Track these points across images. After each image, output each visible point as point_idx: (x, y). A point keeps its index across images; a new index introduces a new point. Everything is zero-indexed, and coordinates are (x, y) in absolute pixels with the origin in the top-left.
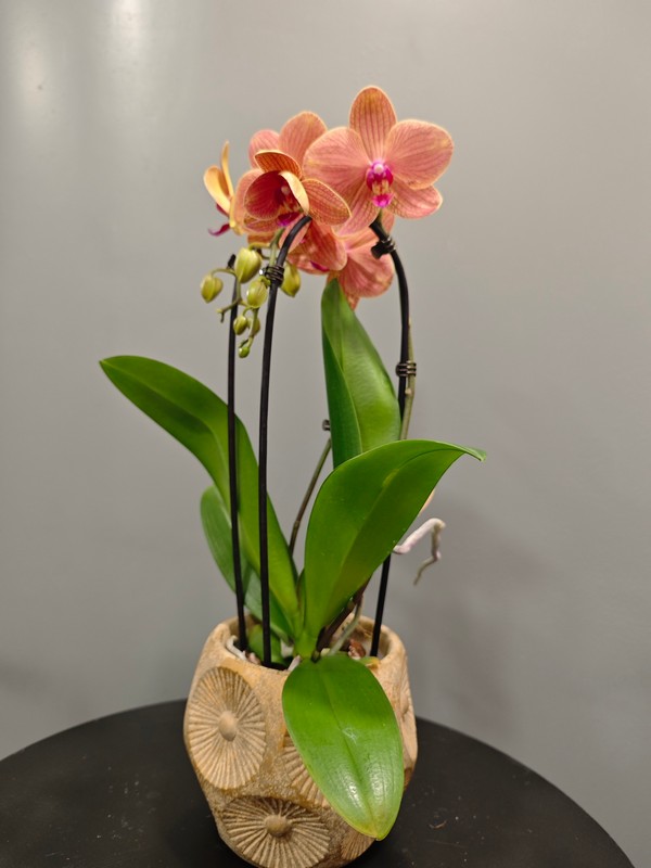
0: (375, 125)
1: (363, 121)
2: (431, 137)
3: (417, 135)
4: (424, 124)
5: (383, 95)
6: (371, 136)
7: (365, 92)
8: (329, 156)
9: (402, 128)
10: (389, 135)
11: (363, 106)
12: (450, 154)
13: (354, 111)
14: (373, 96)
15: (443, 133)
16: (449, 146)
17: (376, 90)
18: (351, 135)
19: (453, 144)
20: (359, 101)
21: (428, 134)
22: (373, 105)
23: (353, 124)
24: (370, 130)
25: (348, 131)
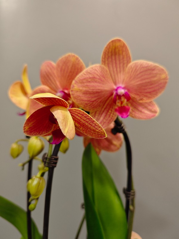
0: (118, 62)
1: (110, 60)
2: (155, 72)
3: (146, 71)
4: (151, 63)
5: (124, 44)
6: (115, 69)
7: (112, 41)
8: (88, 84)
9: (136, 66)
10: (127, 69)
11: (110, 50)
12: (166, 83)
13: (105, 54)
14: (118, 44)
15: (163, 70)
16: (166, 79)
17: (119, 41)
18: (102, 69)
19: (168, 77)
20: (108, 47)
21: (153, 70)
22: (117, 50)
23: (104, 62)
24: (114, 65)
25: (100, 67)
